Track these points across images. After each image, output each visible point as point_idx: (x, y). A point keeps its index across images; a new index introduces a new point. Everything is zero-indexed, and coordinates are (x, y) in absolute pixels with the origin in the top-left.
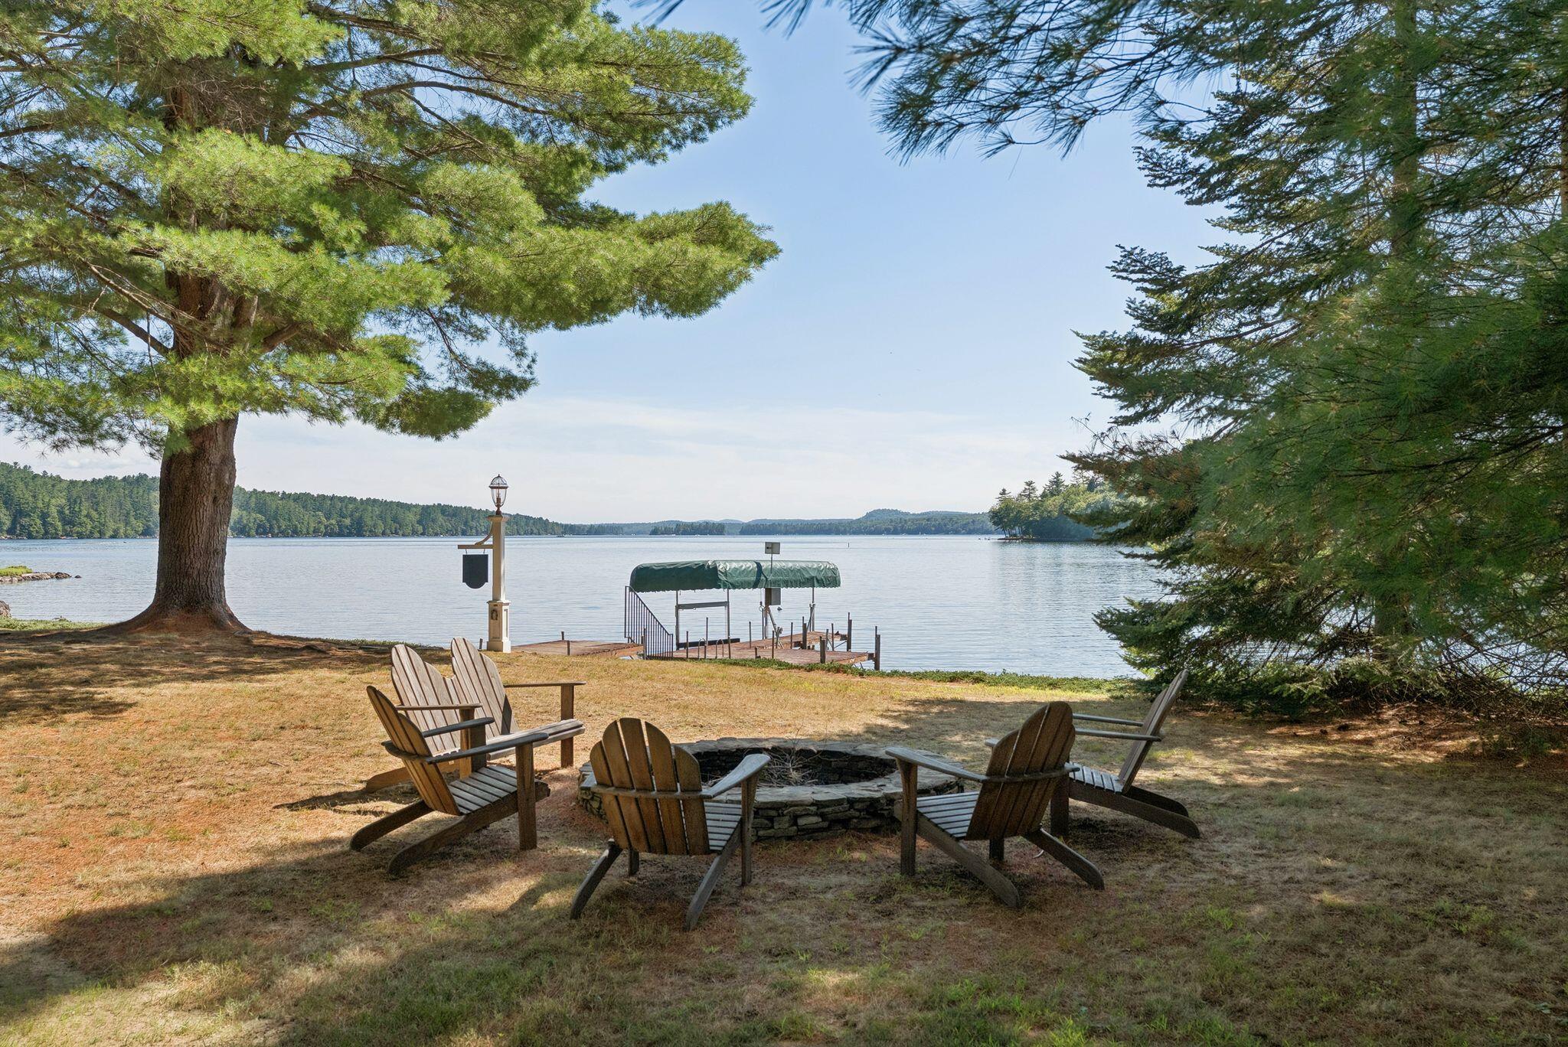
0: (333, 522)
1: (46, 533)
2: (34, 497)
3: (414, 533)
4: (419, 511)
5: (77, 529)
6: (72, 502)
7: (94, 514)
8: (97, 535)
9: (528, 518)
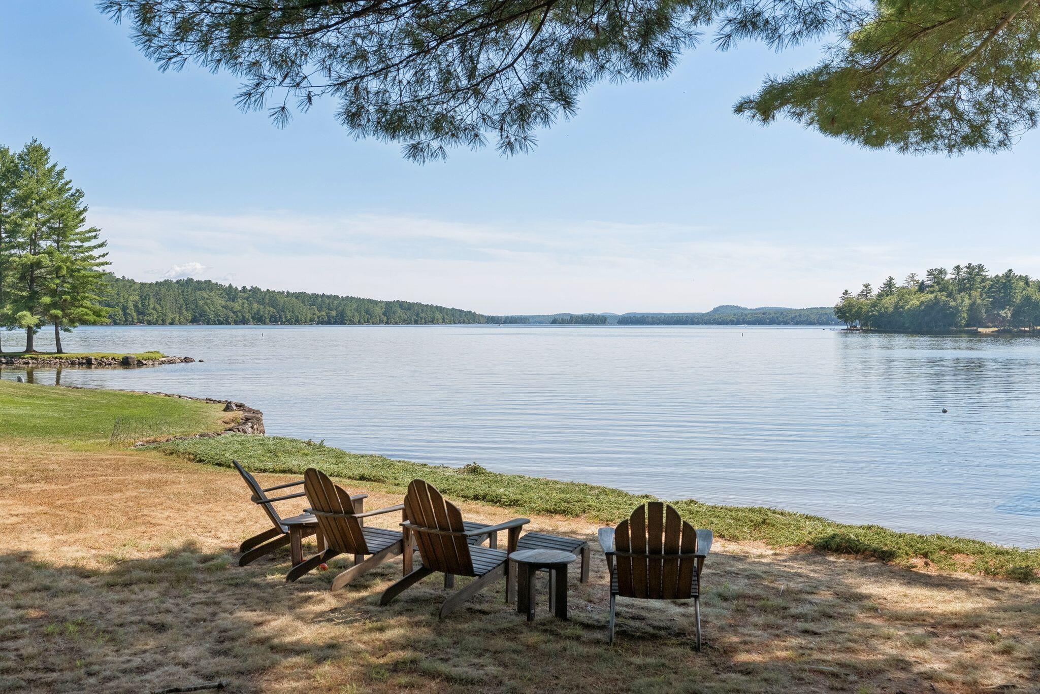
0: (324, 313)
1: (126, 320)
2: (118, 294)
3: (381, 322)
4: (384, 306)
5: (146, 318)
6: (143, 298)
7: (158, 307)
8: (160, 322)
9: (461, 311)
